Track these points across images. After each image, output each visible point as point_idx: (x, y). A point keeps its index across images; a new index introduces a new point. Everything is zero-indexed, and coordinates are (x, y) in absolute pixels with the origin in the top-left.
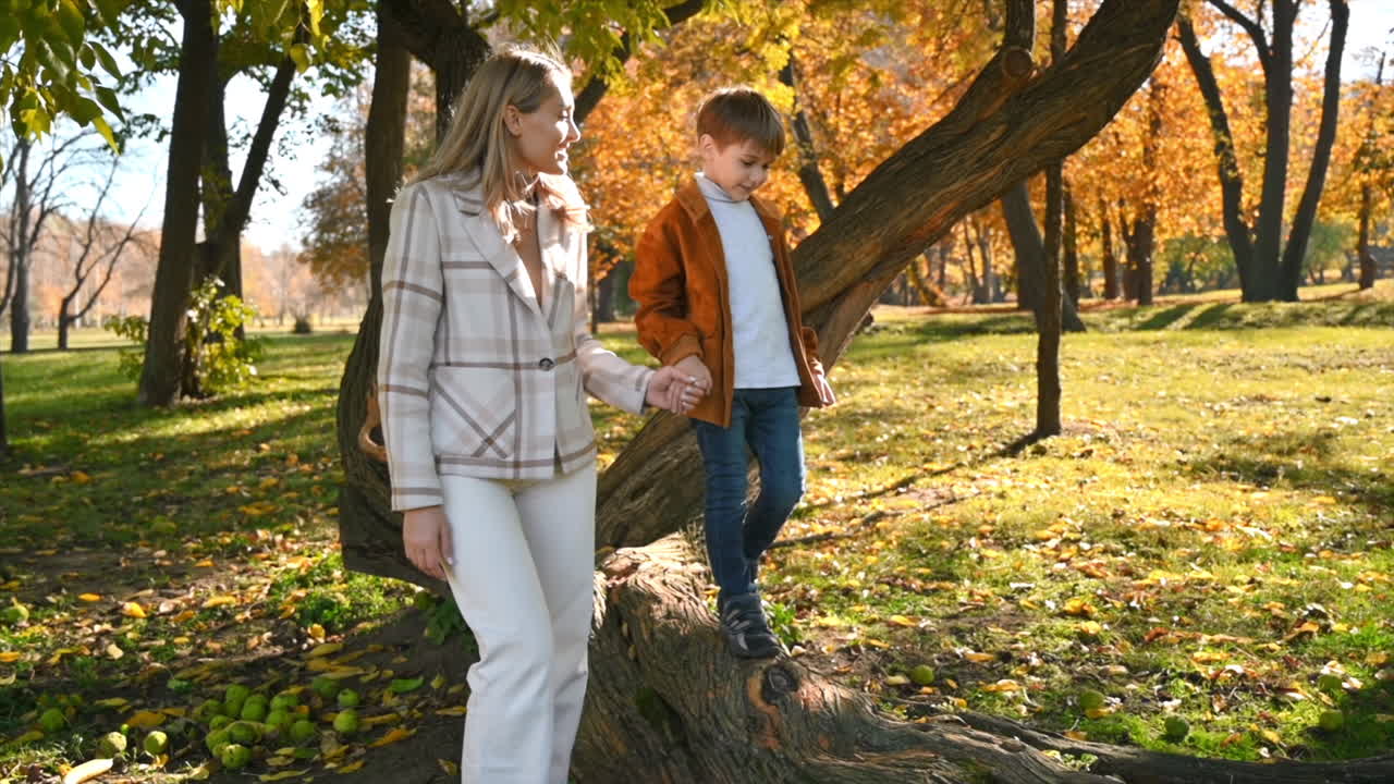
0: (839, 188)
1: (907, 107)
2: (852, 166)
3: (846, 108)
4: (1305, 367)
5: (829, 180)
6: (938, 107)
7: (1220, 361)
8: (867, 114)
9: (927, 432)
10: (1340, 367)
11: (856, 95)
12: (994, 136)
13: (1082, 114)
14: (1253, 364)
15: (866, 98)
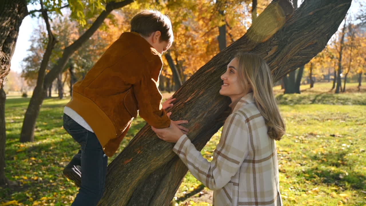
0: (176, 60)
1: (195, 38)
2: (180, 53)
3: (178, 37)
4: (318, 120)
5: (173, 58)
6: (203, 38)
7: (292, 117)
8: (184, 39)
9: (207, 153)
10: (328, 120)
11: (181, 34)
12: (271, 53)
13: (315, 41)
14: (302, 118)
15: (184, 35)
